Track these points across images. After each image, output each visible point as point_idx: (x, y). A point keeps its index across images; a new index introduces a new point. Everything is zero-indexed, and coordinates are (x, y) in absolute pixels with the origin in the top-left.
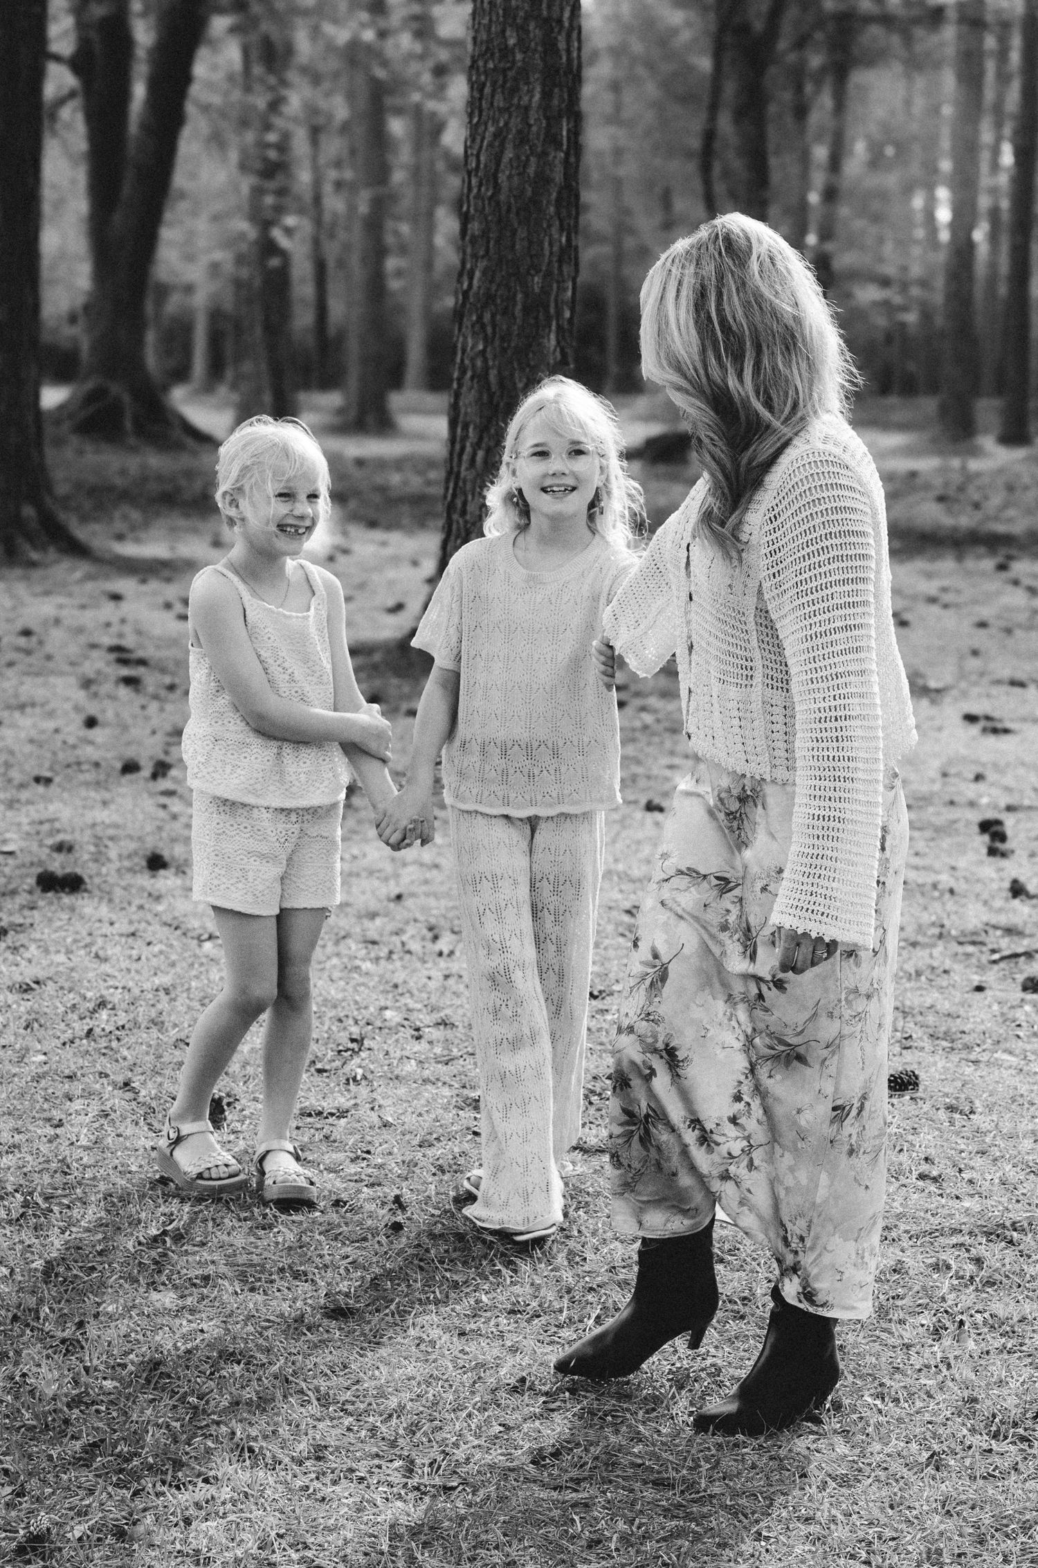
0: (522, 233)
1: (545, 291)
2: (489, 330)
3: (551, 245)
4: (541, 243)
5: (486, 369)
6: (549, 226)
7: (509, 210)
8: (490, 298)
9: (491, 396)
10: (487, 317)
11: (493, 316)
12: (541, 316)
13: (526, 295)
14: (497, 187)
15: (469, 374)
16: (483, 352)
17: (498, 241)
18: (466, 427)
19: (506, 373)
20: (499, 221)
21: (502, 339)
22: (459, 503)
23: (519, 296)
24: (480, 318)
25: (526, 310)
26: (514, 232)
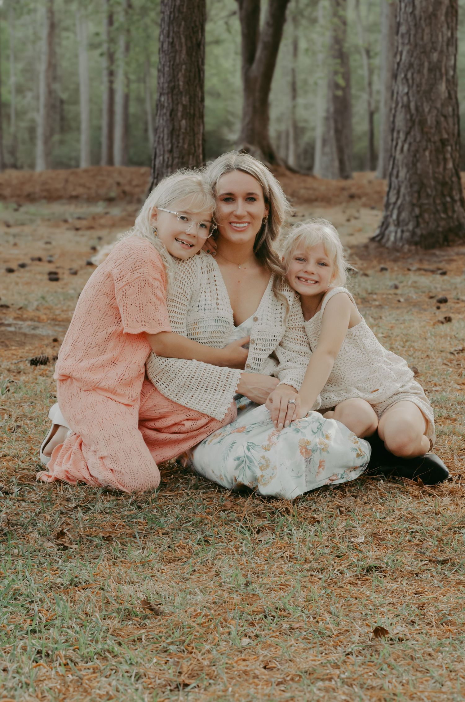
0: (427, 30)
1: (440, 61)
2: (410, 82)
3: (443, 37)
4: (437, 36)
5: (409, 101)
6: (442, 27)
7: (420, 19)
8: (411, 65)
9: (412, 116)
10: (409, 75)
11: (413, 74)
12: (438, 74)
13: (430, 63)
14: (414, 6)
15: (400, 105)
16: (407, 94)
17: (415, 36)
18: (398, 132)
19: (419, 104)
20: (415, 25)
21: (417, 86)
22: (395, 172)
23: (426, 64)
24: (406, 76)
25: (430, 70)
26: (423, 30)
